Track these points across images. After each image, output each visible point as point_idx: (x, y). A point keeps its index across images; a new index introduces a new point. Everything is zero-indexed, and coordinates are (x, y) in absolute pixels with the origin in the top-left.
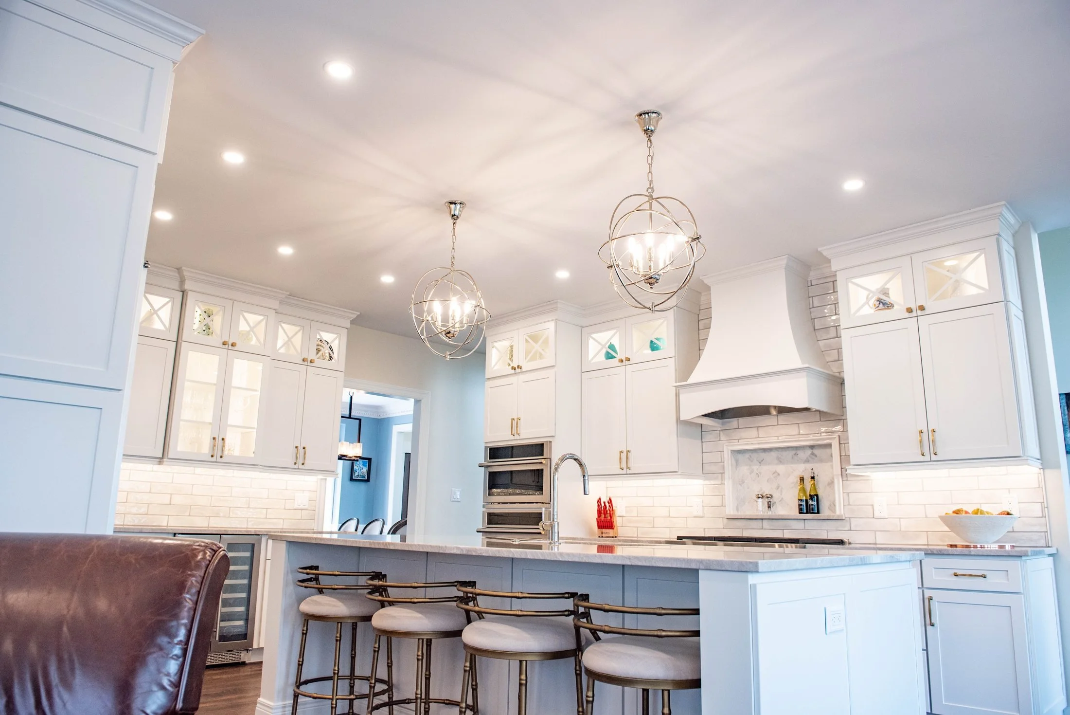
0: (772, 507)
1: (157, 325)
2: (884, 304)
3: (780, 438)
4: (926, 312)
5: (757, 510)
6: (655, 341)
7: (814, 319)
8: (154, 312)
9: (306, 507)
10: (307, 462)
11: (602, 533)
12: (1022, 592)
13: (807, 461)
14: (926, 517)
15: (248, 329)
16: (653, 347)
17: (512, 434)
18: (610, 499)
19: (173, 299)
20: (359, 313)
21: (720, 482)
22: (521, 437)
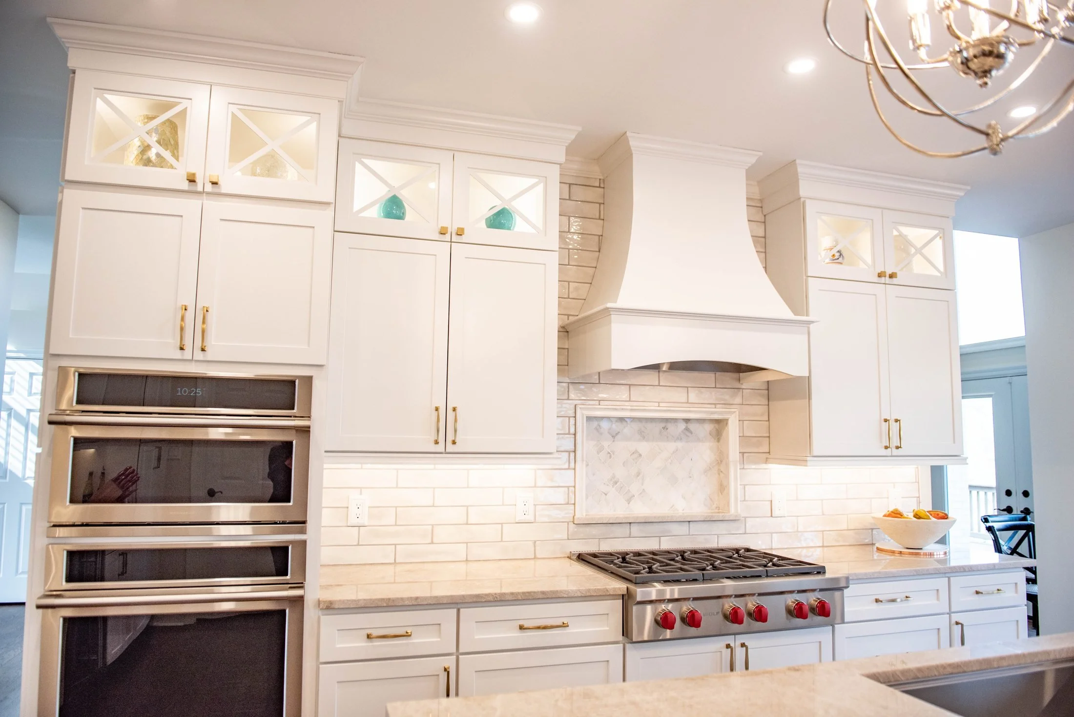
3: (661, 405)
4: (894, 282)
13: (679, 439)
17: (178, 347)
22: (210, 355)
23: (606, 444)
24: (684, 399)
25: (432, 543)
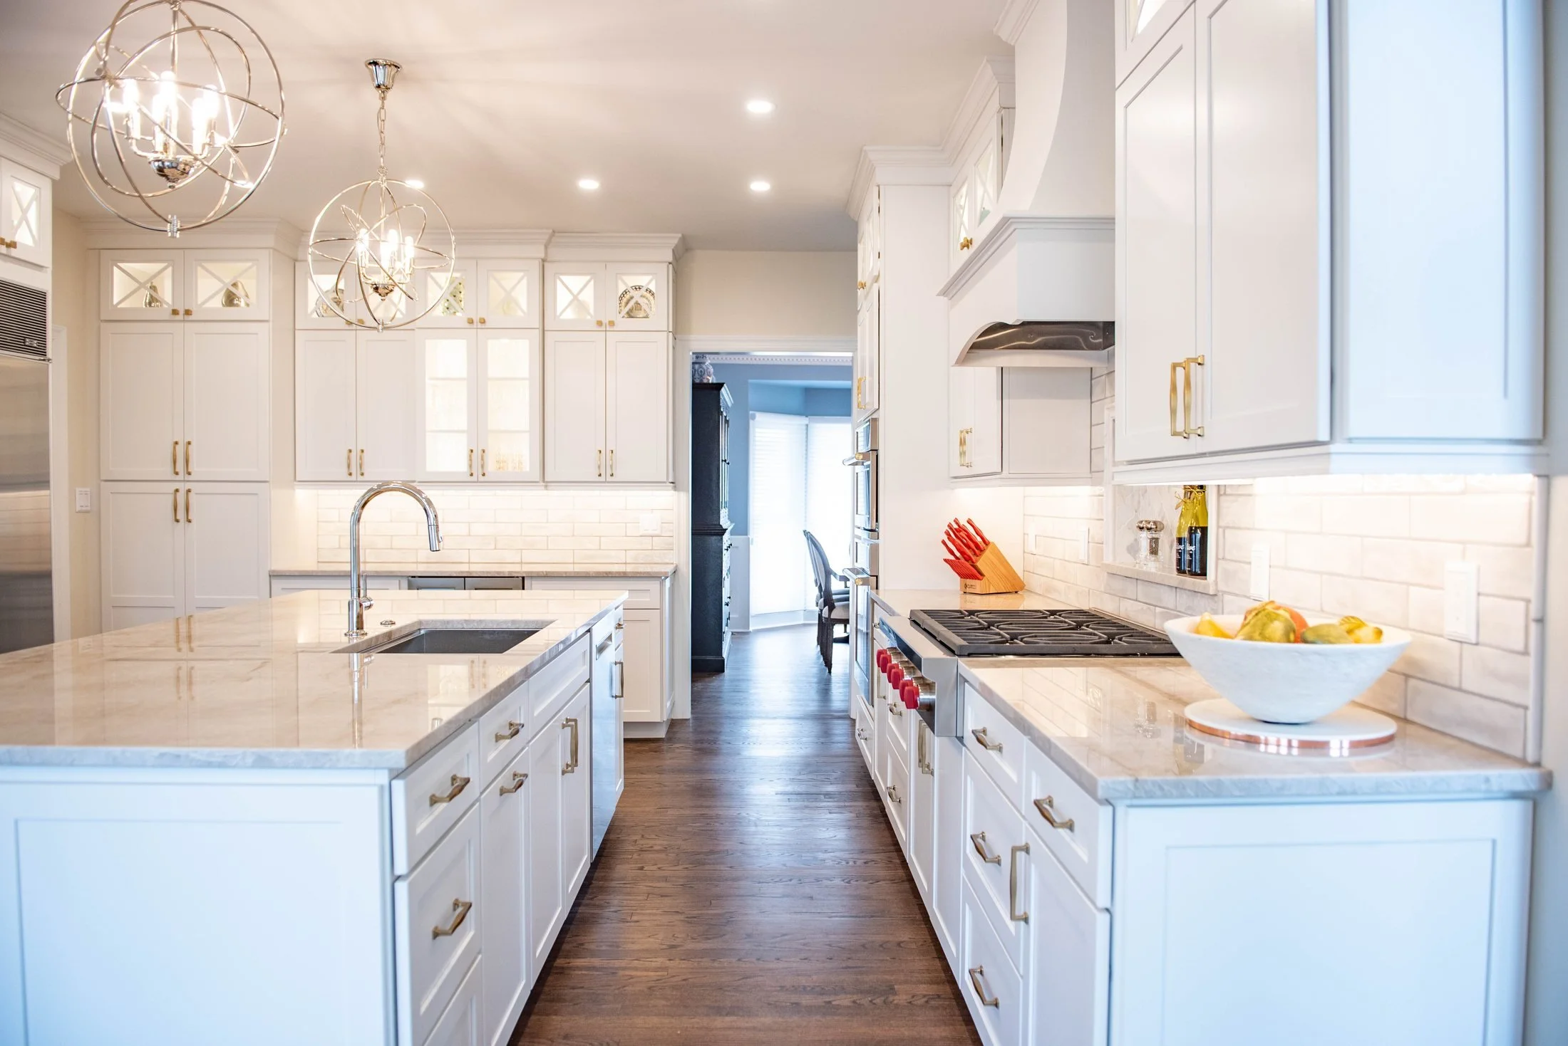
9: (657, 532)
10: (616, 471)
11: (966, 586)
15: (502, 293)
20: (682, 236)
21: (1100, 489)
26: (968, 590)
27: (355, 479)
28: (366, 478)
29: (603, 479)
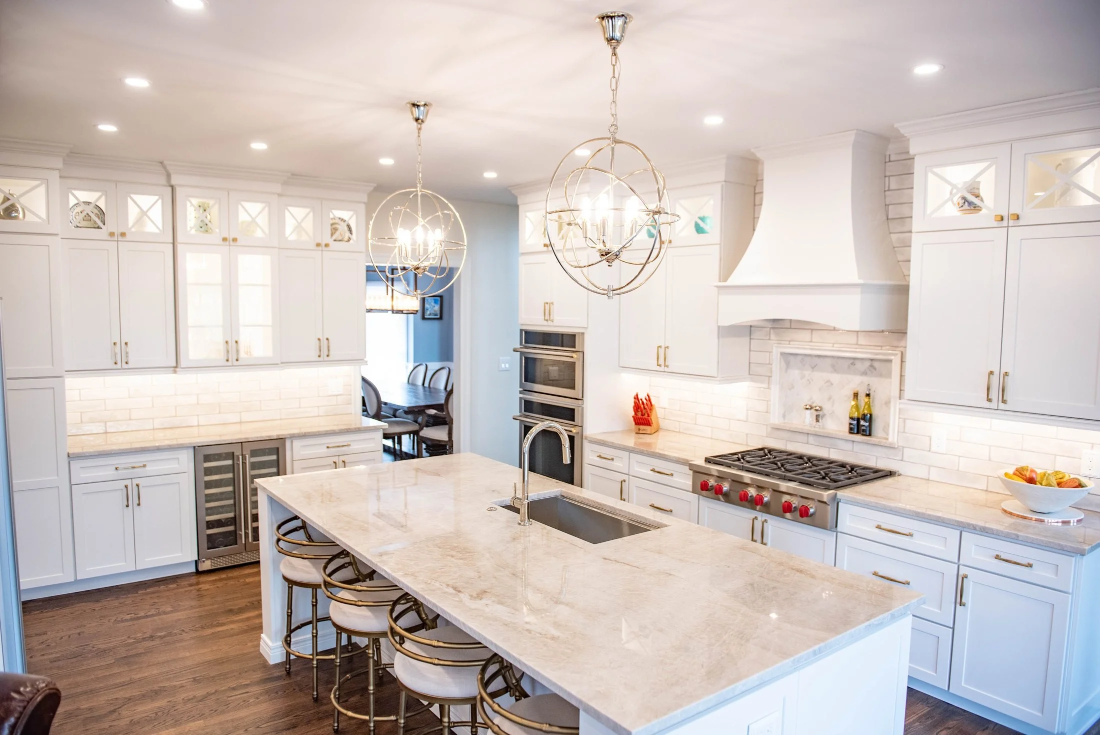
0: (820, 421)
1: (150, 228)
2: (970, 205)
3: (835, 345)
4: (1021, 222)
5: (804, 422)
6: (700, 222)
7: (888, 205)
8: (144, 213)
9: (341, 393)
10: (331, 353)
11: (639, 430)
12: (1071, 591)
13: (864, 373)
14: (990, 460)
15: (249, 219)
16: (699, 230)
17: (545, 320)
18: (648, 396)
19: (162, 197)
20: (375, 185)
21: (766, 386)
22: (555, 323)
23: (807, 373)
24: (855, 342)
25: (695, 424)
26: (641, 432)
27: (120, 367)
28: (130, 366)
29: (321, 359)
